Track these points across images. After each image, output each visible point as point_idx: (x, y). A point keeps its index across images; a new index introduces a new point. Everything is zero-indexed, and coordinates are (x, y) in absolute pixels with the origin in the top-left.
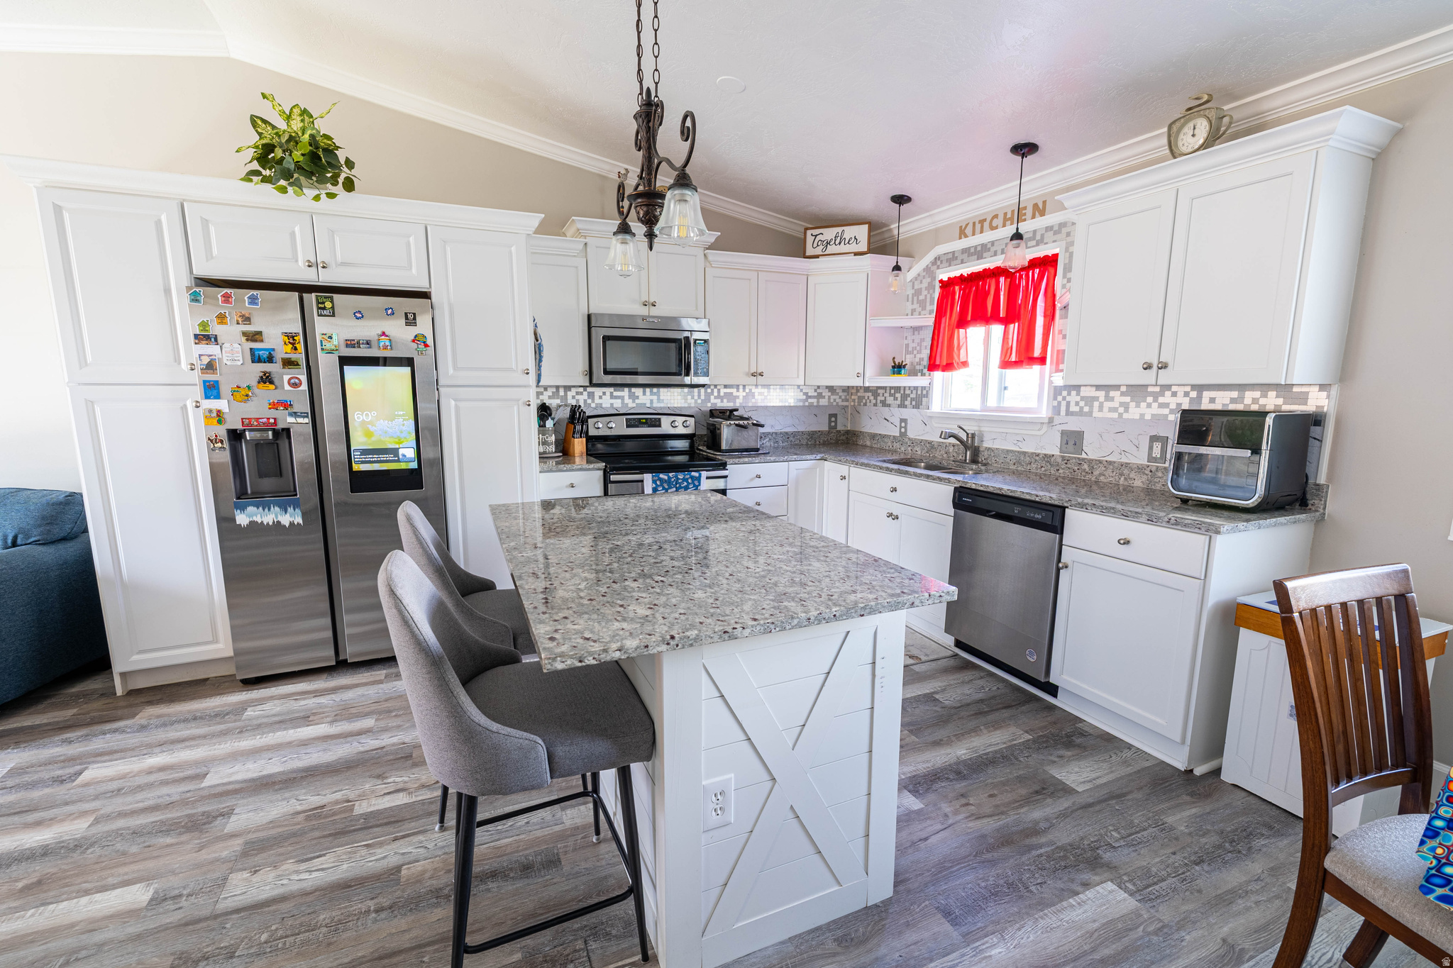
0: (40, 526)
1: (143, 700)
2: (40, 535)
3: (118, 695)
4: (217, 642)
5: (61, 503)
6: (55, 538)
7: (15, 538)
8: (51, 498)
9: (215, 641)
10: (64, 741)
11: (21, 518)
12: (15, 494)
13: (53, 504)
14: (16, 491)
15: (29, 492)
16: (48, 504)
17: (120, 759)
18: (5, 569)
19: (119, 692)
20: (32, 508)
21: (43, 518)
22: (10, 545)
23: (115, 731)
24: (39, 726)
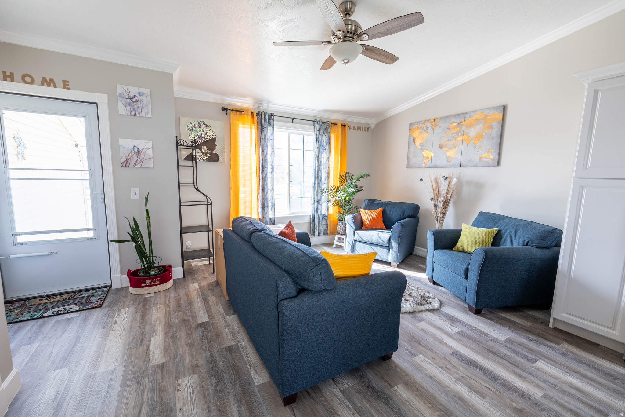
0: (538, 240)
1: (563, 338)
2: (537, 244)
3: (550, 327)
4: (614, 330)
5: (549, 232)
6: (543, 246)
7: (528, 242)
8: (546, 229)
9: (613, 328)
10: (528, 338)
11: (532, 235)
12: (531, 224)
13: (546, 232)
14: (531, 223)
15: (537, 224)
16: (544, 231)
17: (554, 366)
18: (523, 254)
19: (551, 325)
20: (537, 231)
21: (541, 237)
22: (525, 244)
23: (550, 347)
24: (517, 323)
